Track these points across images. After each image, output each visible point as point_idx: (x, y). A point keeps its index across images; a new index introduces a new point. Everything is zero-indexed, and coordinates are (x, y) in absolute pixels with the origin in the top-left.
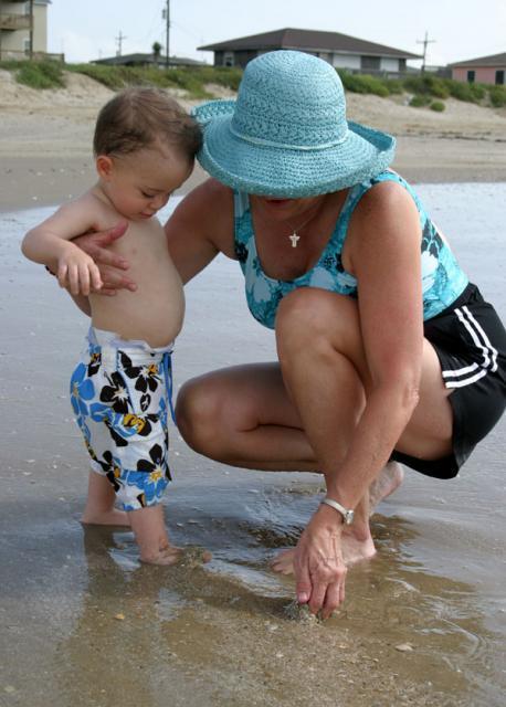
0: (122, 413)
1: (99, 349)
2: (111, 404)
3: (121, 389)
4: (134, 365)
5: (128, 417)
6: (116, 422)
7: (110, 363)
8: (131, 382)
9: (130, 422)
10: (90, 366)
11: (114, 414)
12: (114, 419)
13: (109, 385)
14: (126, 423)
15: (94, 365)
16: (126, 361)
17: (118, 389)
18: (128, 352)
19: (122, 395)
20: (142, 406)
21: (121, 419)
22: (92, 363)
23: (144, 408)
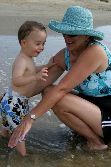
0: (19, 115)
1: (12, 96)
2: (15, 113)
3: (18, 108)
4: (21, 102)
5: (20, 116)
6: (17, 118)
7: (15, 101)
8: (21, 107)
9: (21, 118)
10: (8, 101)
11: (16, 116)
12: (16, 117)
13: (15, 107)
14: (20, 118)
15: (10, 101)
16: (19, 101)
17: (17, 109)
18: (20, 99)
19: (18, 110)
20: (24, 113)
21: (18, 117)
22: (9, 100)
23: (24, 114)
